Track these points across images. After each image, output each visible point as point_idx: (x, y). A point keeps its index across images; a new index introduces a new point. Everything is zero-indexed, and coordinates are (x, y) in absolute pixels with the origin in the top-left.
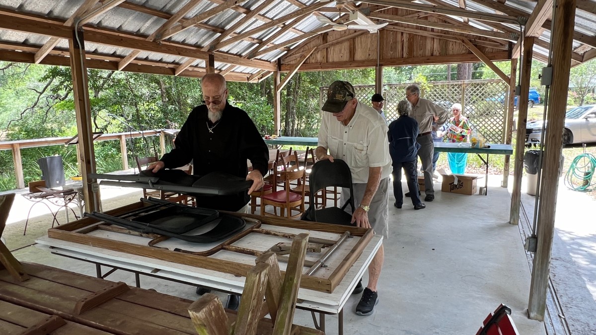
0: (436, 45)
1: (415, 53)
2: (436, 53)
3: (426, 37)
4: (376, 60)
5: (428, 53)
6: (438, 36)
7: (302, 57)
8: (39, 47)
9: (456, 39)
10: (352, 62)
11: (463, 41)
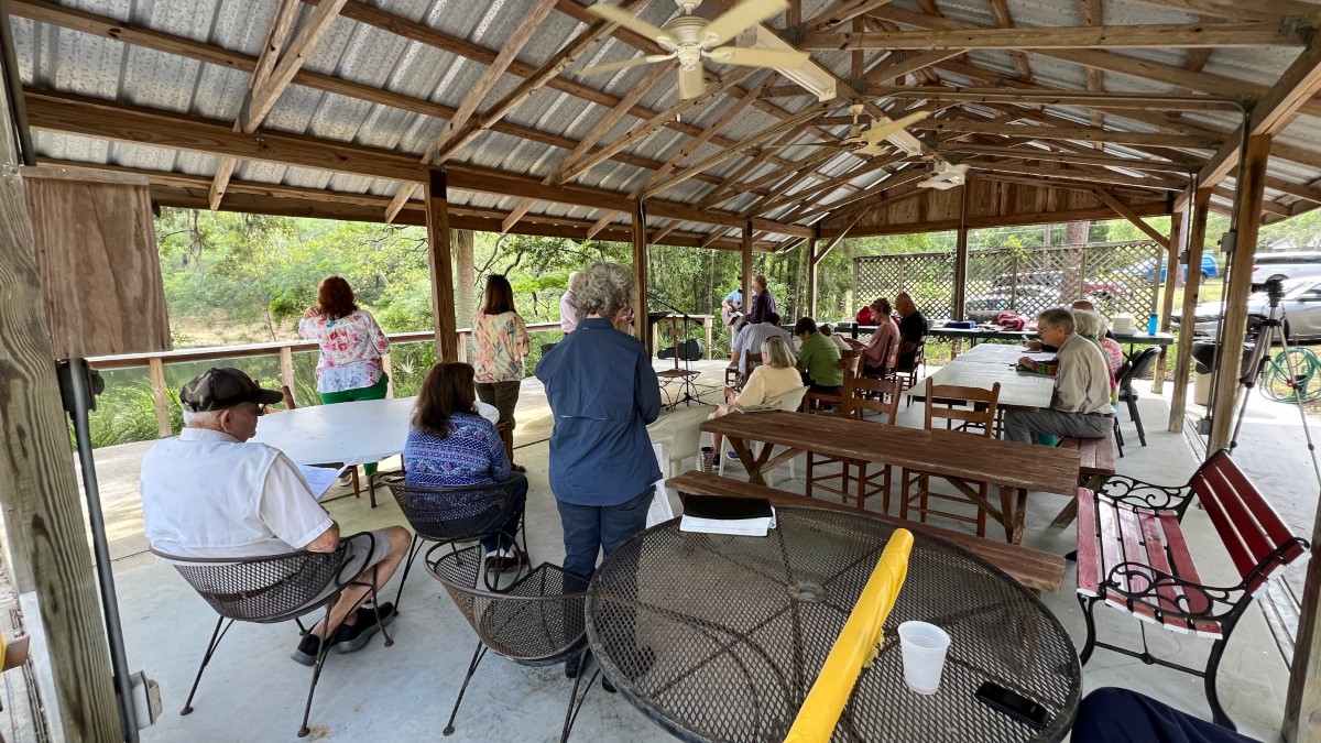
0: (1050, 198)
1: (1018, 210)
2: (1051, 207)
3: (1035, 188)
4: (959, 221)
5: (1038, 208)
6: (1055, 185)
7: (851, 218)
8: (594, 222)
9: (1084, 188)
10: (923, 224)
11: (1094, 191)
